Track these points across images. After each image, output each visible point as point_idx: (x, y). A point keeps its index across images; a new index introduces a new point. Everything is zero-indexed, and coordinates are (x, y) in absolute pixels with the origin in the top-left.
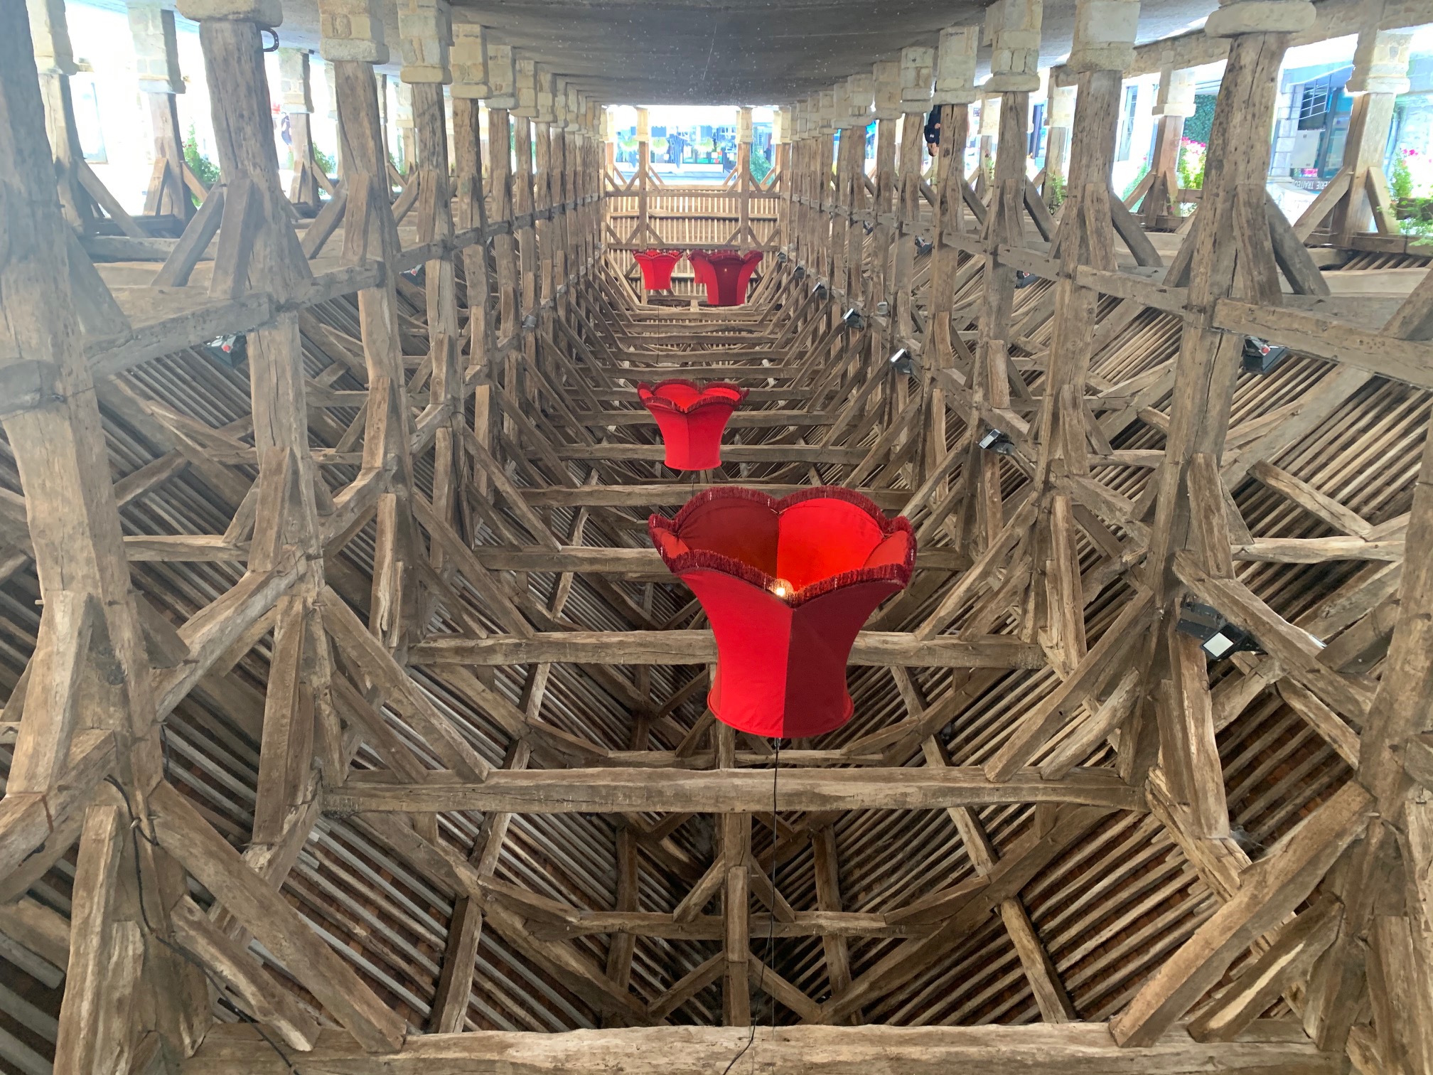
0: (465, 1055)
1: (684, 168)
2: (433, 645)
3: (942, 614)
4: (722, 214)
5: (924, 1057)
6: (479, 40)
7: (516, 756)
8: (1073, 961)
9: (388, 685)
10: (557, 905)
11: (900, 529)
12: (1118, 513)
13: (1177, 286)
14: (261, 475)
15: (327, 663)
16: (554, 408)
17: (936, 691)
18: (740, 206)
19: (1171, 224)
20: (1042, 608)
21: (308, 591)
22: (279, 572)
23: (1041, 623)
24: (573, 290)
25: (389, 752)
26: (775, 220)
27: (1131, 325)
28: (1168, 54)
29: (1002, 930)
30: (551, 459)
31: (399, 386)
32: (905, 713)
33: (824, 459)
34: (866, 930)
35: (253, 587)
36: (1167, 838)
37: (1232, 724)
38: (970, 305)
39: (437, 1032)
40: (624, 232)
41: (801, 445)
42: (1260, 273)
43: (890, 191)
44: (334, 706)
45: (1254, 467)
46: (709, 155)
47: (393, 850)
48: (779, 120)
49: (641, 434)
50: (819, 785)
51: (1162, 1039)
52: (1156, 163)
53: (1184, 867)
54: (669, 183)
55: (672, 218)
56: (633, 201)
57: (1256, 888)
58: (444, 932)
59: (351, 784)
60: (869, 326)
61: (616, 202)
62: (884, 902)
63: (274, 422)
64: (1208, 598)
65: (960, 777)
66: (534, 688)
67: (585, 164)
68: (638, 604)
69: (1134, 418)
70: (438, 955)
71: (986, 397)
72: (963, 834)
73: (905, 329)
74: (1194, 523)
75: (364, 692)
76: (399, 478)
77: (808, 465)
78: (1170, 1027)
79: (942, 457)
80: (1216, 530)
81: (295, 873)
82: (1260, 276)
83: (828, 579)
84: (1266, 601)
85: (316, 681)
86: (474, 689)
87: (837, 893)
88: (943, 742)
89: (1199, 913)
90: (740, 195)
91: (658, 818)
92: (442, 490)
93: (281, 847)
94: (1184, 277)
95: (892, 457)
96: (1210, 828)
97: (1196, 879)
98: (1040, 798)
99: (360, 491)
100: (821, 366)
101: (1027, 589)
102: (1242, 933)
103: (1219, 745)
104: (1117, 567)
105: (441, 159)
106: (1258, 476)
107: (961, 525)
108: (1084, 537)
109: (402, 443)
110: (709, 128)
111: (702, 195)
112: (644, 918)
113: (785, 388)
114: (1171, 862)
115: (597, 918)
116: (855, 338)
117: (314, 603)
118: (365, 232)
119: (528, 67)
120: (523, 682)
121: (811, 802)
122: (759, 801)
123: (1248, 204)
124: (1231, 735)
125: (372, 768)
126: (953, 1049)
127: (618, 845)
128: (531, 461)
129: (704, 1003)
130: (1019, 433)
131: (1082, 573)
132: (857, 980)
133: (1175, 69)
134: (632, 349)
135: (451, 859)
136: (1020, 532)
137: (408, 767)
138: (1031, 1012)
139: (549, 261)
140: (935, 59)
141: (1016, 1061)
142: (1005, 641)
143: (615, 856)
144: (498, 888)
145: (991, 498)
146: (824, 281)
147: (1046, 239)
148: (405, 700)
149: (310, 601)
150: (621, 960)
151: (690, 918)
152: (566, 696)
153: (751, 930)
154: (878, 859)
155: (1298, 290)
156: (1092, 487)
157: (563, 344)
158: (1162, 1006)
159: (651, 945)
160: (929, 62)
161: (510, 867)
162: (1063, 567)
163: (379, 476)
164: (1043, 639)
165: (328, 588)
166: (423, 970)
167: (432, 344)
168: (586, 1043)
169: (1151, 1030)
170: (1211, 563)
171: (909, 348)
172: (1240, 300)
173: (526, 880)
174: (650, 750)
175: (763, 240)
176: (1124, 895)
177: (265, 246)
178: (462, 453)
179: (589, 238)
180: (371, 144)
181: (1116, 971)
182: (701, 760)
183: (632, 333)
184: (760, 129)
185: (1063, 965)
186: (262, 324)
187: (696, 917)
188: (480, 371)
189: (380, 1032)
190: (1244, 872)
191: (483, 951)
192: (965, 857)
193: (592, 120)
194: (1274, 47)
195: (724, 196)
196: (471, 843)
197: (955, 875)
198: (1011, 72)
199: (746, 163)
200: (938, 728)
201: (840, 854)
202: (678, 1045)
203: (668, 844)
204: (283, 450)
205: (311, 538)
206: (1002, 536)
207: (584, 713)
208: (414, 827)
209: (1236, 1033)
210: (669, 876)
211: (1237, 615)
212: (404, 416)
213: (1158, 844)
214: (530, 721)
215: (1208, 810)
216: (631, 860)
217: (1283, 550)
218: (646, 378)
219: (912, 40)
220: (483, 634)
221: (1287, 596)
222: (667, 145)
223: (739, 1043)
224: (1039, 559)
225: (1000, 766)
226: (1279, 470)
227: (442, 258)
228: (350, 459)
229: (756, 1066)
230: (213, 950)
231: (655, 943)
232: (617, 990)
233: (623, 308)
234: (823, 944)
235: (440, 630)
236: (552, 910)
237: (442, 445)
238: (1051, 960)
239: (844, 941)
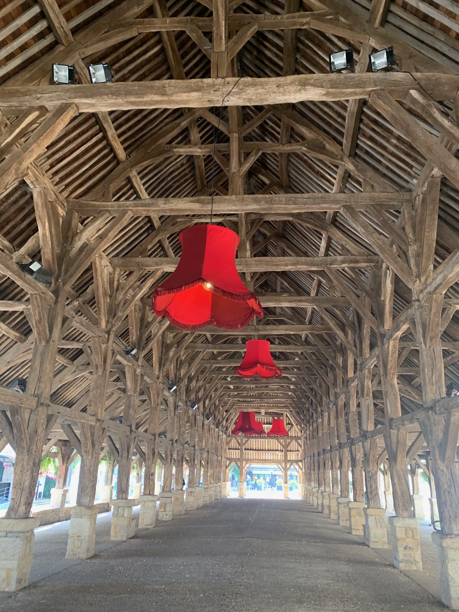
0: (343, 90)
1: (269, 472)
2: (368, 264)
3: (152, 280)
4: (252, 452)
5: (152, 96)
6: (353, 527)
7: (331, 217)
8: (96, 137)
9: (384, 246)
10: (312, 154)
11: (160, 312)
12: (78, 321)
13: (53, 415)
14: (439, 336)
15: (410, 255)
16: (322, 368)
17: (155, 248)
18: (244, 455)
19: (60, 443)
20: (111, 282)
21: (419, 286)
22: (430, 294)
23: (112, 276)
24: (315, 419)
25: (383, 218)
26: (229, 449)
27: (77, 401)
28: (61, 515)
29: (125, 149)
30: (321, 345)
31: (383, 375)
32: (168, 238)
33: (205, 345)
34: (182, 147)
35: (441, 287)
36: (58, 188)
37: (33, 235)
38: (144, 411)
39: (360, 99)
40: (294, 445)
41: (215, 351)
42: (18, 419)
43: (177, 459)
44: (407, 237)
45: (25, 341)
46: (259, 478)
47: (382, 176)
48: (227, 492)
49: (283, 356)
50: (200, 207)
51: (57, 107)
52: (67, 469)
53: (52, 176)
54: (274, 466)
55: (273, 450)
56: (290, 458)
57: (20, 168)
58: (359, 142)
59: (400, 204)
60: (186, 402)
61: (298, 457)
62: (175, 159)
63: (433, 359)
64: (40, 286)
65: (143, 212)
66: (325, 246)
67: (310, 474)
68: (283, 283)
69: (75, 362)
70: (361, 132)
71: (135, 371)
72: (143, 188)
73: (171, 400)
74: (46, 316)
75: (396, 244)
76: (383, 336)
77: (213, 342)
78: (54, 112)
79: (154, 345)
80: (37, 314)
81: (422, 165)
82: (18, 417)
83: (186, 289)
84: (18, 286)
85: (415, 247)
86: (350, 245)
87: (195, 163)
88: (152, 226)
89: (45, 158)
90: (244, 460)
91: (272, 192)
92: (366, 332)
93: (428, 176)
94: (50, 418)
95: (176, 345)
96: (40, 192)
97: (46, 172)
98: (110, 203)
99: (399, 330)
100: (207, 385)
101: (117, 290)
102: (25, 150)
103: (37, 227)
104: (81, 299)
105: (368, 475)
106: (23, 337)
107: (146, 317)
108: (95, 312)
109: (382, 351)
110: (258, 489)
111: (260, 460)
112: (276, 150)
113: (223, 376)
114: (57, 178)
115: (294, 149)
116: (193, 397)
117: (416, 281)
118: (398, 442)
119: (333, 516)
120: (330, 249)
121: (203, 200)
122: (225, 200)
123: (23, 448)
124: (33, 231)
125: (392, 211)
126: (141, 99)
127: (288, 180)
128: (330, 345)
129: (251, 115)
130: (121, 355)
131: (94, 298)
132: (185, 127)
133: (59, 509)
134: (290, 393)
135: (356, 173)
136: (120, 314)
137: (375, 211)
138: (113, 116)
139: (324, 432)
140: (157, 515)
141: (115, 96)
142: (127, 269)
143: (289, 176)
144: (336, 161)
145: (133, 328)
146: (206, 422)
147: (110, 437)
148: (376, 239)
149: (418, 282)
150: (285, 132)
151: (255, 151)
152: (312, 243)
153: (229, 146)
154: (178, 177)
155: (4, 412)
156: (89, 332)
157: (318, 396)
158: (57, 119)
159: (273, 139)
160: (160, 514)
161: (332, 170)
162: (102, 299)
163: (391, 336)
164: (111, 269)
165: (410, 287)
166: (367, 126)
167: (371, 394)
168: (292, 97)
169: (61, 110)
170: (39, 300)
171: (169, 392)
172: (27, 408)
173: (326, 165)
174: (276, 221)
175: (234, 440)
176: (76, 164)
177: (438, 435)
178: (358, 347)
179: (308, 442)
180: (396, 481)
181: (79, 134)
182: (253, 217)
183: (289, 401)
184: (236, 489)
185: (100, 135)
186: (439, 401)
187: (252, 151)
188: (351, 383)
189: (379, 99)
190: (27, 175)
191: (342, 134)
192: (142, 179)
193: (308, 493)
194: (12, 513)
195: (251, 459)
196: (349, 180)
197: (146, 171)
198: (124, 507)
199: (241, 473)
200: (154, 233)
201: (195, 179)
202: (254, 98)
203: (267, 181)
204: (430, 347)
205: (418, 309)
206: (127, 312)
207: (304, 236)
208: (373, 186)
209: (28, 110)
210: (266, 168)
211: (28, 278)
212: (381, 362)
213: (62, 186)
214: (326, 232)
215: (41, 199)
216: (282, 174)
217: (11, 306)
218: (282, 381)
219: (167, 523)
220: (346, 269)
221: (11, 288)
222: (276, 482)
223: (228, 99)
224: (112, 303)
225: (126, 216)
226: (15, 340)
227: (367, 432)
228: (404, 344)
229: (221, 90)
230: (452, 131)
231: (271, 140)
232: (285, 119)
233: (294, 412)
234: (200, 142)
235: (366, 271)
236: (313, 152)
237: (367, 350)
238: (105, 137)
239: (192, 143)
